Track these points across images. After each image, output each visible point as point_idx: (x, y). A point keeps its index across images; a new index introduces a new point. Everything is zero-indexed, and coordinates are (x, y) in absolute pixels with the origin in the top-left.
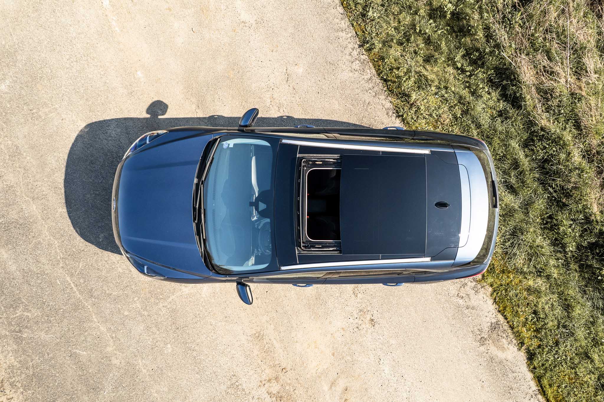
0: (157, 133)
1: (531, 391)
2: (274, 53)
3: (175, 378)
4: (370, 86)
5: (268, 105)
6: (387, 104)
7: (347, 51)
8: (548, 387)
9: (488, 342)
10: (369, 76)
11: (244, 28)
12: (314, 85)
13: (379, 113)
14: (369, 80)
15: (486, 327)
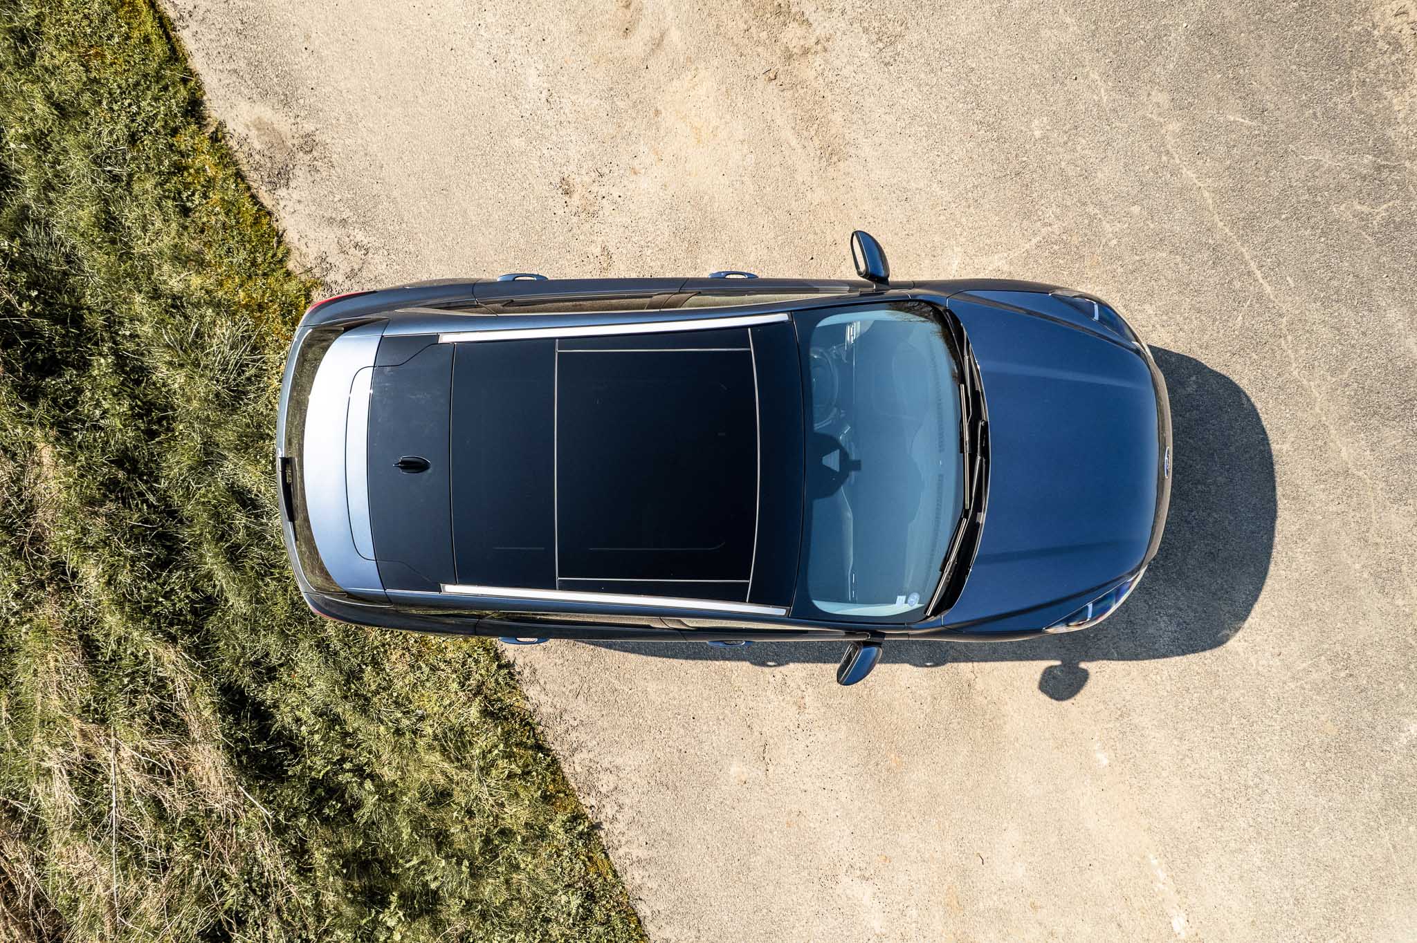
0: (1068, 626)
1: (194, 26)
2: (795, 808)
3: (1023, 59)
4: (574, 735)
5: (810, 690)
6: (536, 692)
7: (628, 813)
8: (154, 38)
9: (296, 142)
10: (577, 757)
11: (863, 865)
12: (703, 737)
13: (554, 672)
14: (576, 749)
15: (300, 176)
